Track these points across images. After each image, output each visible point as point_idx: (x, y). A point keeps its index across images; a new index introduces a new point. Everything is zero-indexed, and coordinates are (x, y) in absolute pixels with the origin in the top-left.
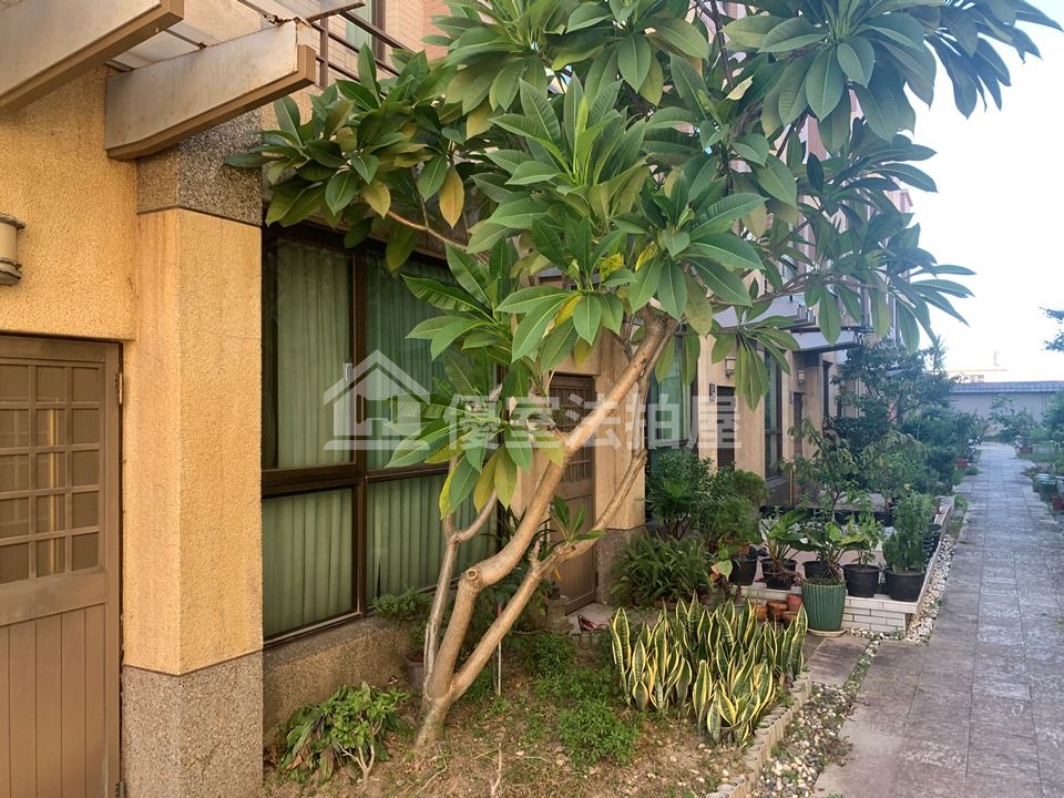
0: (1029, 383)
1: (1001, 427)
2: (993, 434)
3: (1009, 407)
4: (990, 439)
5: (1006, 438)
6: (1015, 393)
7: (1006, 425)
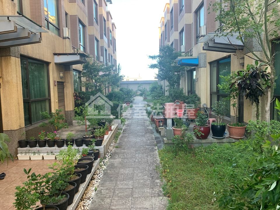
0: (146, 81)
1: (140, 92)
2: (138, 94)
3: (142, 87)
4: (138, 95)
5: (141, 95)
6: (143, 83)
7: (141, 92)
